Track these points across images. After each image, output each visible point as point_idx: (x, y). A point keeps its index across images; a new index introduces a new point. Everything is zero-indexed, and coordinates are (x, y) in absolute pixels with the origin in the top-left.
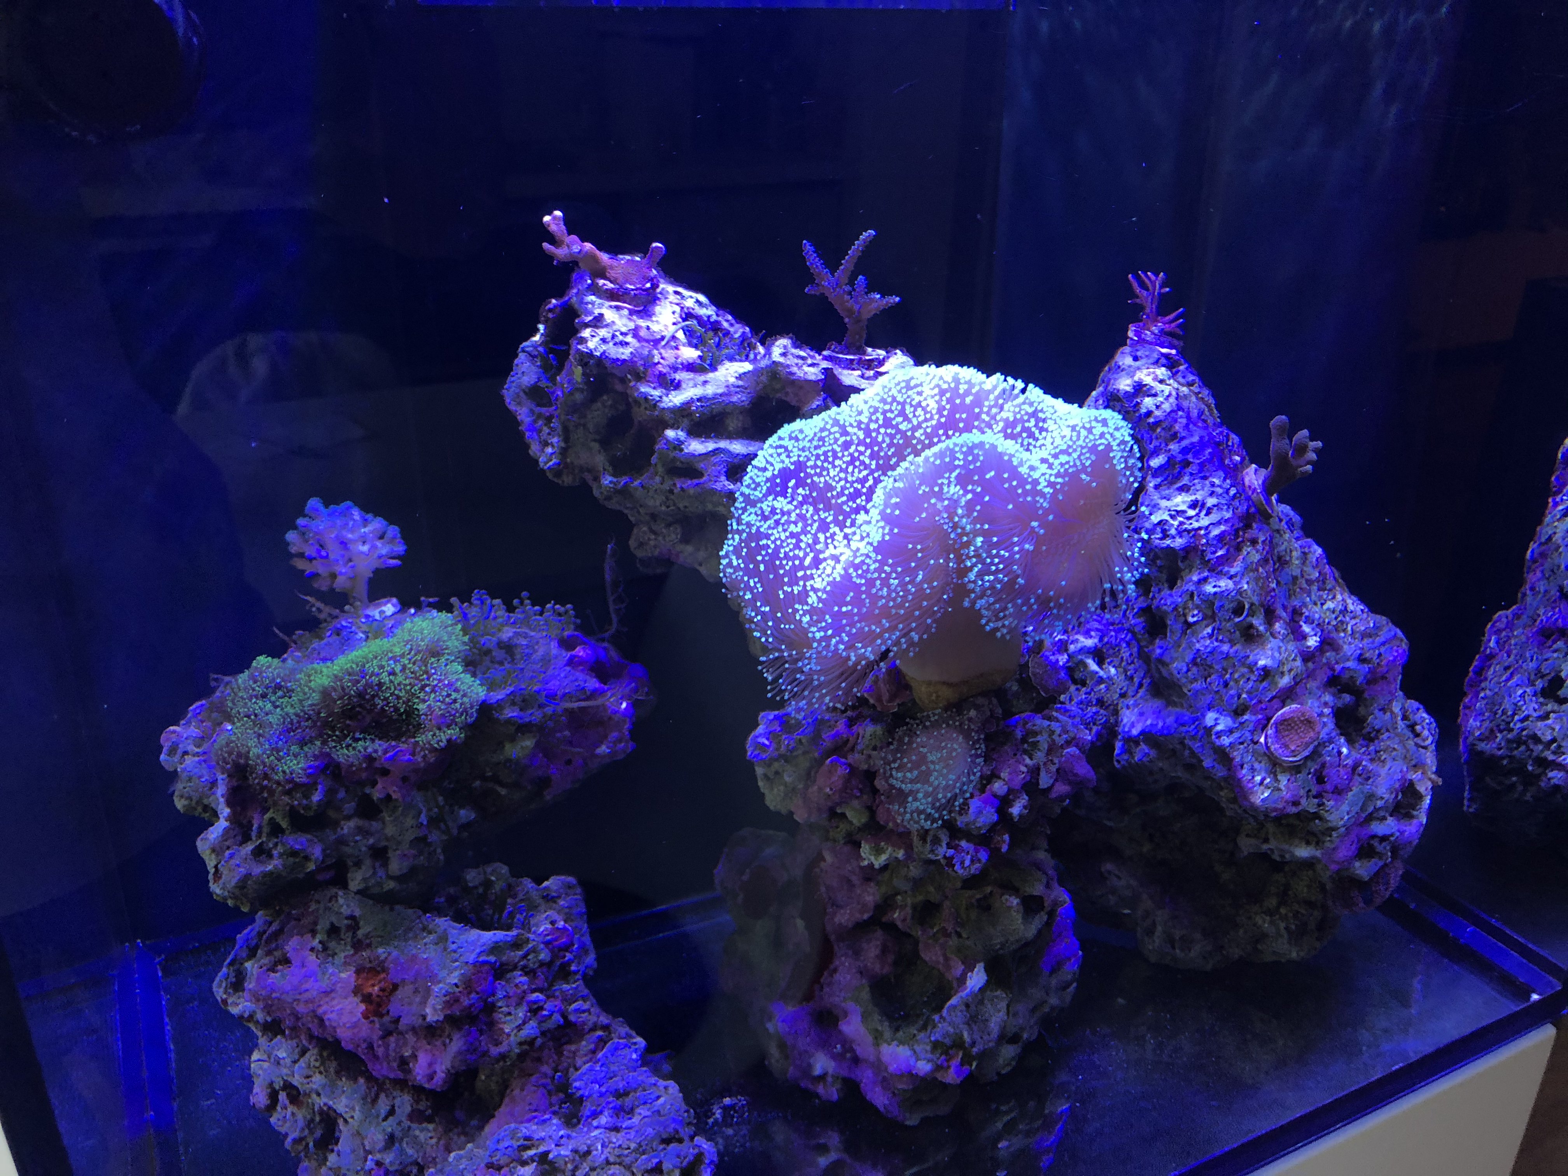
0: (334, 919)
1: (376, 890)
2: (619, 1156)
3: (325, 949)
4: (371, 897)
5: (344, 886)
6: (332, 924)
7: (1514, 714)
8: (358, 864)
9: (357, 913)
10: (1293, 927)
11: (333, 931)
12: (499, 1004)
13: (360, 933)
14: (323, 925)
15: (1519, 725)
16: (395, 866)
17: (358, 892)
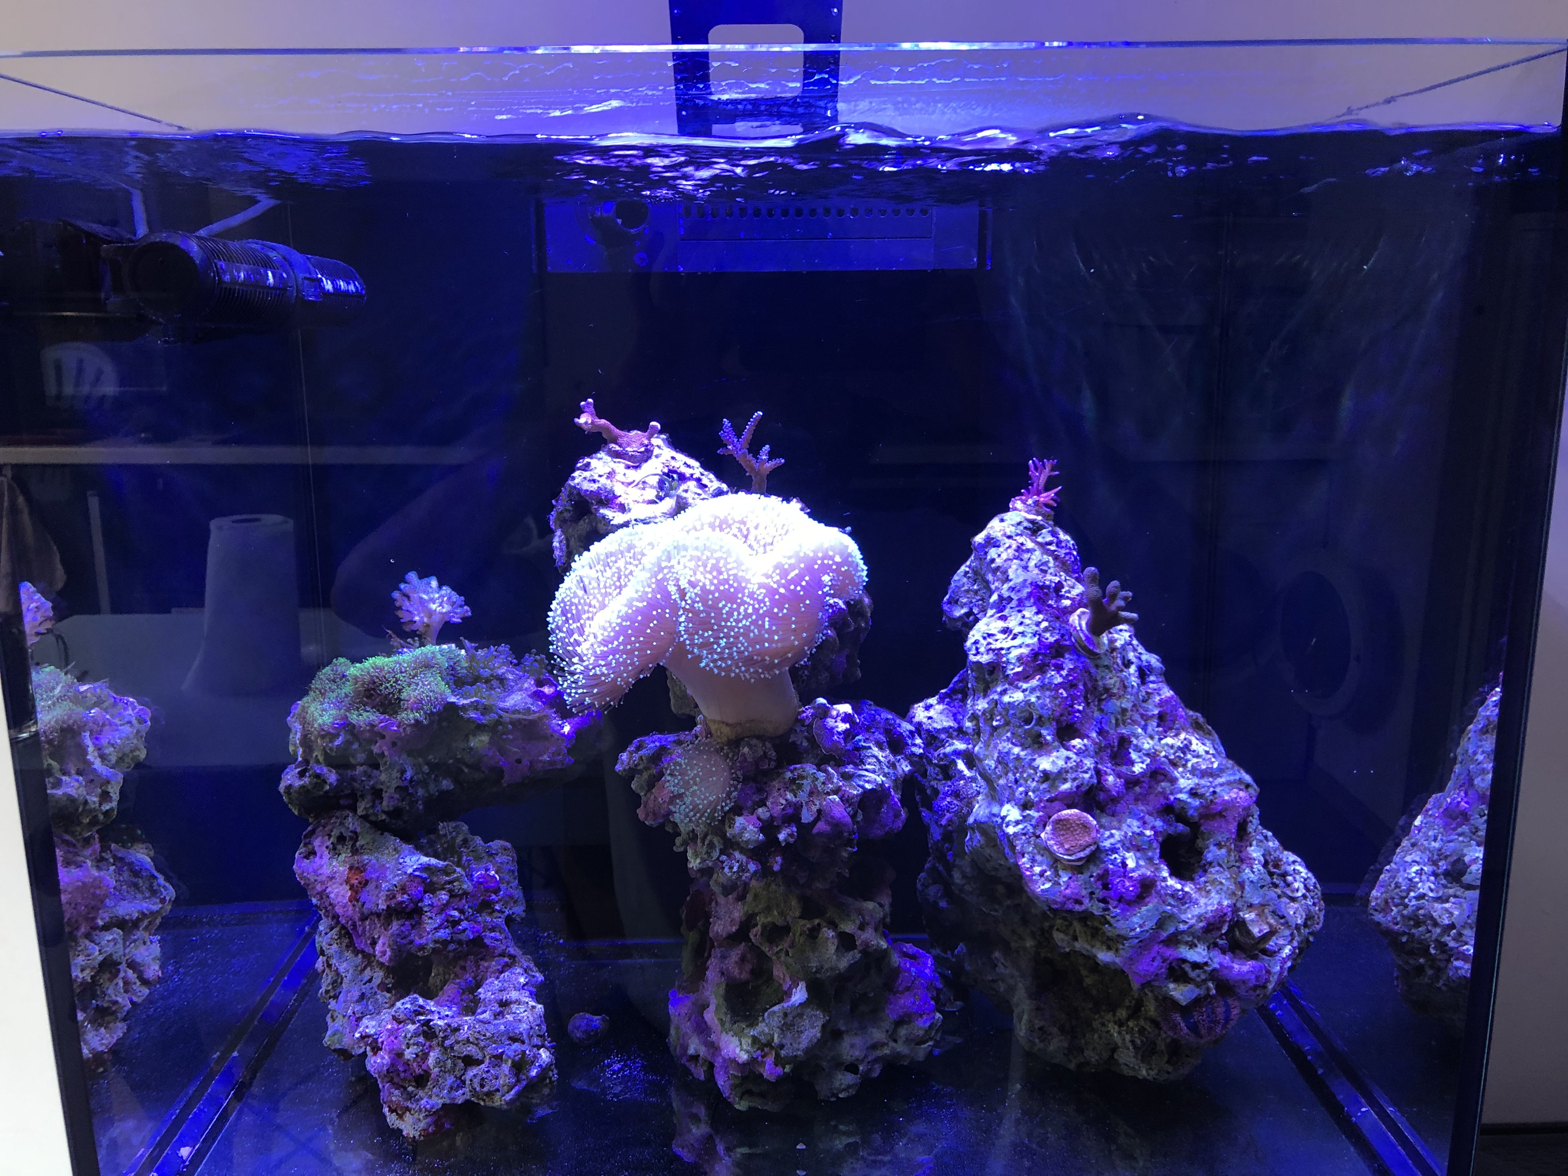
0: (343, 830)
1: (373, 818)
2: (477, 1039)
3: (335, 849)
4: (371, 822)
5: (354, 809)
6: (341, 833)
7: (1409, 891)
8: (363, 797)
9: (358, 830)
10: (1138, 1042)
11: (341, 839)
12: (425, 909)
13: (358, 844)
14: (335, 833)
15: (1414, 902)
16: (386, 804)
17: (361, 817)
